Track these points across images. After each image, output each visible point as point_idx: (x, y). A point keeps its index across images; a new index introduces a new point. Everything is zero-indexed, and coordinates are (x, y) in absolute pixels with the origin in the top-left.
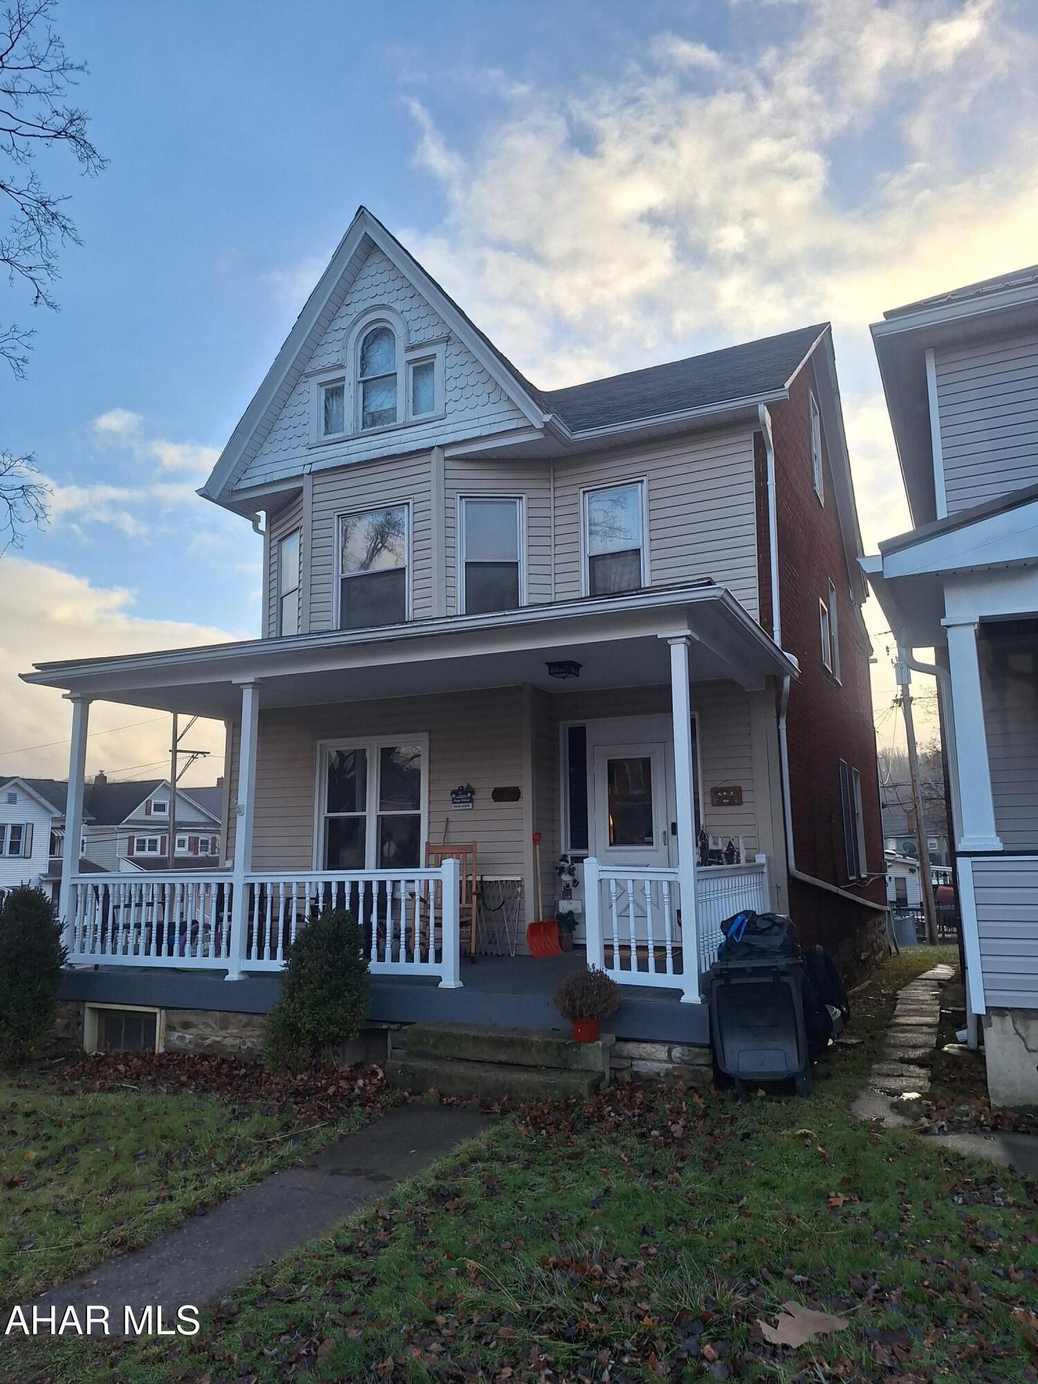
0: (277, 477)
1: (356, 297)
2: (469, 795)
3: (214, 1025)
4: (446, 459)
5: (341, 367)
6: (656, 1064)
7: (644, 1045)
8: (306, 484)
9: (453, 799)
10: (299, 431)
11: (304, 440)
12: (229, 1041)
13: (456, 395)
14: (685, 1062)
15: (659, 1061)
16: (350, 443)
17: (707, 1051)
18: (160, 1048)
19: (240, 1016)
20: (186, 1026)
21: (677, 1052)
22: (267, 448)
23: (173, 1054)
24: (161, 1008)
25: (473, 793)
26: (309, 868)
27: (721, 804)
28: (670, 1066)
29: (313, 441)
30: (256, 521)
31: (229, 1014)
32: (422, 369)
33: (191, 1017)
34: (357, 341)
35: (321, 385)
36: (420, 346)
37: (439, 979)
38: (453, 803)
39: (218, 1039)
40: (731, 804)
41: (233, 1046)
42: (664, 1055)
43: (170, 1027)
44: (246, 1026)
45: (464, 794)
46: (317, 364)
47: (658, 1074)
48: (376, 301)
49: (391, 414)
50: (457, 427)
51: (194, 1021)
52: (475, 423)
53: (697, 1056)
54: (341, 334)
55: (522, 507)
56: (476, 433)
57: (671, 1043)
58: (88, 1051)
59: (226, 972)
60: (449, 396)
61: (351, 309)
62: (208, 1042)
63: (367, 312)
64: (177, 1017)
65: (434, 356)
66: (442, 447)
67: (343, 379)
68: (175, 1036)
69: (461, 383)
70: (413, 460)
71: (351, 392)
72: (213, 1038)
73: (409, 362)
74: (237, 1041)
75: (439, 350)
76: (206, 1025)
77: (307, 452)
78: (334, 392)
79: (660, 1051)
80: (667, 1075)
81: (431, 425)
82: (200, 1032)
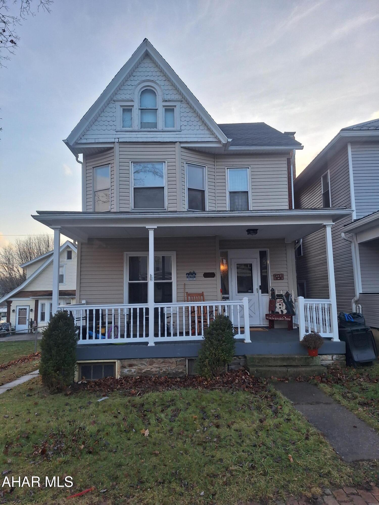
0: (101, 141)
1: (138, 74)
2: (194, 275)
3: (146, 364)
4: (182, 147)
5: (132, 101)
6: (328, 361)
7: (323, 356)
8: (117, 146)
9: (187, 276)
10: (111, 123)
11: (114, 127)
12: (154, 370)
13: (185, 123)
14: (337, 360)
15: (329, 360)
16: (137, 133)
17: (344, 356)
18: (118, 376)
19: (159, 359)
20: (131, 366)
21: (335, 357)
22: (94, 127)
23: (126, 378)
24: (118, 359)
25: (195, 274)
26: (122, 303)
27: (277, 279)
28: (333, 361)
29: (118, 129)
30: (77, 157)
31: (153, 359)
32: (169, 110)
33: (135, 362)
34: (139, 92)
35: (121, 106)
36: (169, 101)
37: (244, 340)
38: (187, 278)
39: (149, 369)
40: (281, 279)
41: (156, 371)
42: (331, 358)
43: (123, 367)
44: (162, 363)
45: (192, 275)
46: (119, 97)
47: (330, 364)
48: (148, 78)
49: (155, 125)
50: (187, 136)
51: (136, 363)
52: (194, 136)
53: (341, 357)
54: (130, 87)
55: (206, 170)
56: (196, 140)
57: (333, 354)
58: (76, 382)
59: (147, 343)
60: (182, 123)
61: (136, 78)
62: (143, 371)
63: (144, 81)
64: (126, 363)
65: (175, 106)
66: (180, 142)
67: (133, 106)
68: (126, 370)
69: (187, 119)
70: (168, 145)
71: (136, 112)
72: (146, 369)
73: (164, 106)
74: (158, 369)
75: (178, 104)
76: (142, 364)
77: (116, 133)
78: (127, 110)
79: (330, 357)
80: (332, 364)
81: (175, 133)
82: (139, 367)
